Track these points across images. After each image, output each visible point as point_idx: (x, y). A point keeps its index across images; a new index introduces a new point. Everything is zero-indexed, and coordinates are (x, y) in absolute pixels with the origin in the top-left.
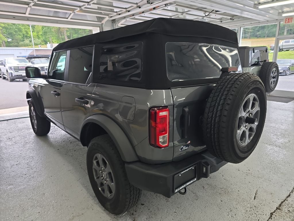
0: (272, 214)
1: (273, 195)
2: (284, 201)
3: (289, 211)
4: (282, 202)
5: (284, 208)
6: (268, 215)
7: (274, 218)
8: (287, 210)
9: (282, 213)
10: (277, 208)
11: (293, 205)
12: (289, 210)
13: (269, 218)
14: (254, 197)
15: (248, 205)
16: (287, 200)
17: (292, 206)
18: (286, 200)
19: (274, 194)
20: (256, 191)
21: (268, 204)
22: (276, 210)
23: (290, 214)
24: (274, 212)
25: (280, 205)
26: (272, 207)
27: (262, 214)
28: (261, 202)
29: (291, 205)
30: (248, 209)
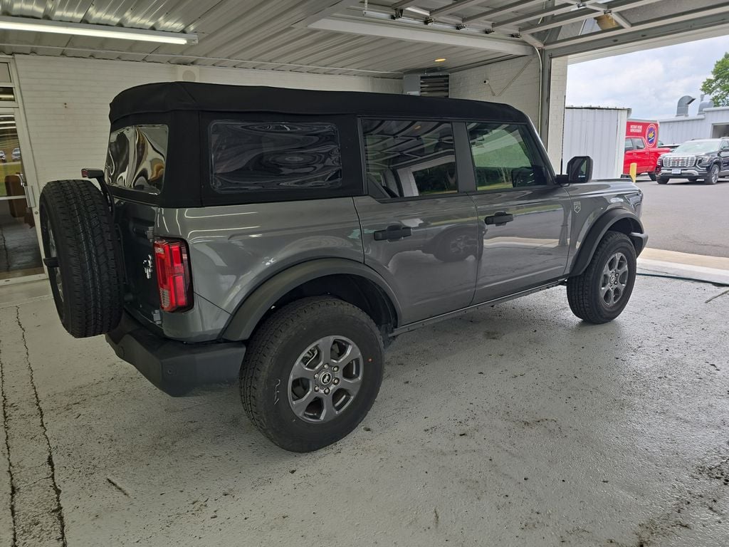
0: (58, 492)
1: (91, 518)
2: (63, 533)
3: (36, 524)
4: (63, 526)
5: (49, 521)
6: (62, 484)
7: (49, 491)
8: (41, 521)
9: (43, 508)
10: (61, 508)
11: (40, 542)
12: (39, 525)
13: (54, 484)
14: (114, 481)
15: (104, 466)
16: (58, 539)
17: (39, 540)
18: (63, 538)
19: (92, 520)
20: (128, 492)
21: (81, 494)
22: (59, 504)
23: (29, 521)
24: (58, 498)
25: (61, 518)
26: (68, 499)
27: (70, 477)
28: (93, 486)
29: (42, 540)
30: (94, 462)
